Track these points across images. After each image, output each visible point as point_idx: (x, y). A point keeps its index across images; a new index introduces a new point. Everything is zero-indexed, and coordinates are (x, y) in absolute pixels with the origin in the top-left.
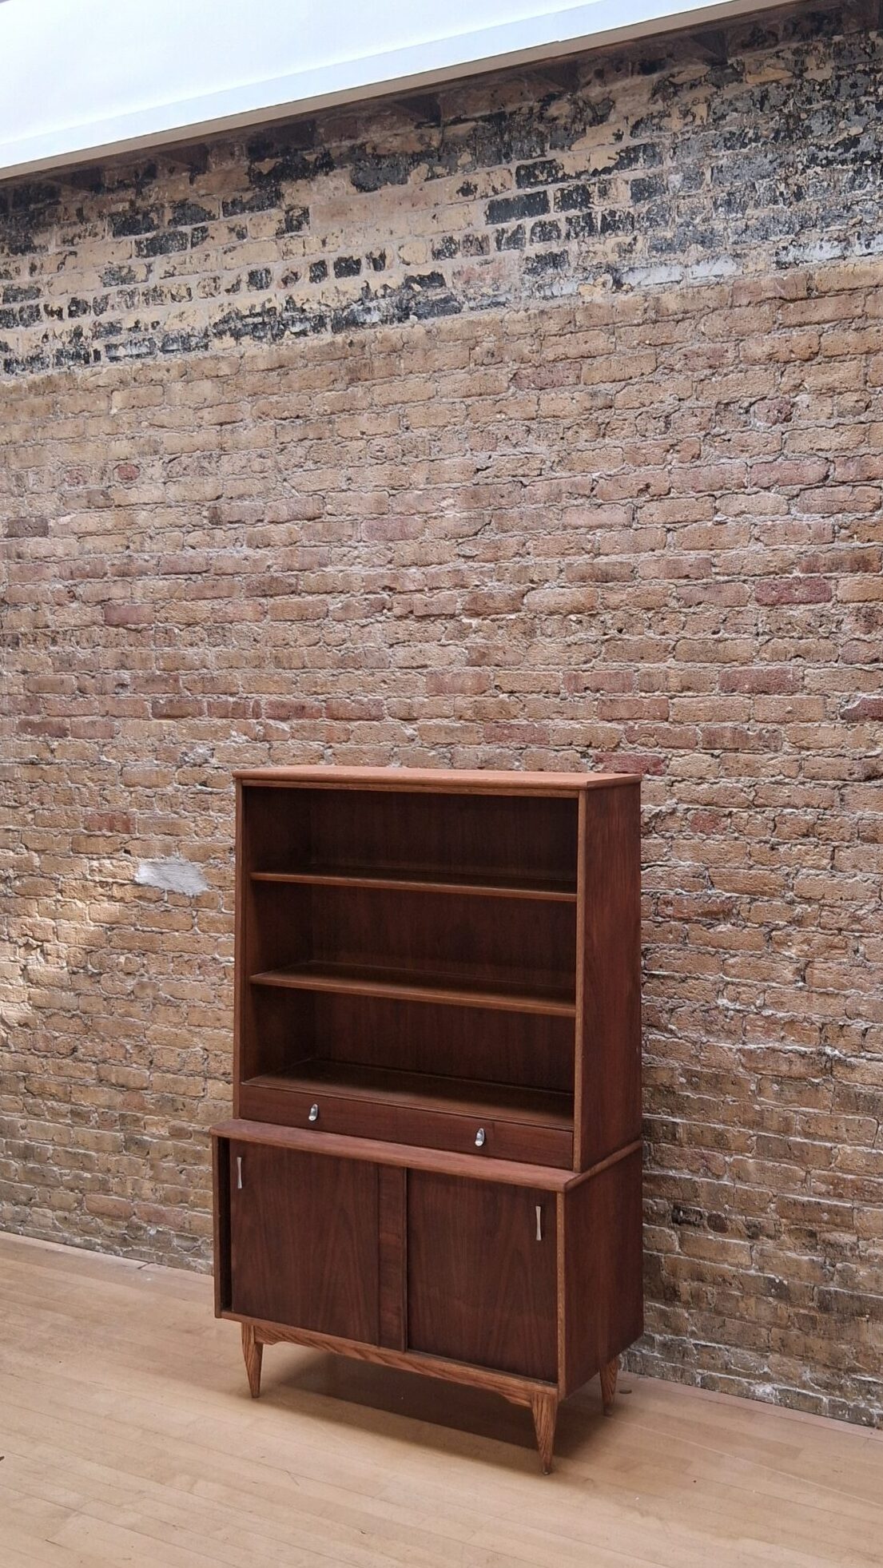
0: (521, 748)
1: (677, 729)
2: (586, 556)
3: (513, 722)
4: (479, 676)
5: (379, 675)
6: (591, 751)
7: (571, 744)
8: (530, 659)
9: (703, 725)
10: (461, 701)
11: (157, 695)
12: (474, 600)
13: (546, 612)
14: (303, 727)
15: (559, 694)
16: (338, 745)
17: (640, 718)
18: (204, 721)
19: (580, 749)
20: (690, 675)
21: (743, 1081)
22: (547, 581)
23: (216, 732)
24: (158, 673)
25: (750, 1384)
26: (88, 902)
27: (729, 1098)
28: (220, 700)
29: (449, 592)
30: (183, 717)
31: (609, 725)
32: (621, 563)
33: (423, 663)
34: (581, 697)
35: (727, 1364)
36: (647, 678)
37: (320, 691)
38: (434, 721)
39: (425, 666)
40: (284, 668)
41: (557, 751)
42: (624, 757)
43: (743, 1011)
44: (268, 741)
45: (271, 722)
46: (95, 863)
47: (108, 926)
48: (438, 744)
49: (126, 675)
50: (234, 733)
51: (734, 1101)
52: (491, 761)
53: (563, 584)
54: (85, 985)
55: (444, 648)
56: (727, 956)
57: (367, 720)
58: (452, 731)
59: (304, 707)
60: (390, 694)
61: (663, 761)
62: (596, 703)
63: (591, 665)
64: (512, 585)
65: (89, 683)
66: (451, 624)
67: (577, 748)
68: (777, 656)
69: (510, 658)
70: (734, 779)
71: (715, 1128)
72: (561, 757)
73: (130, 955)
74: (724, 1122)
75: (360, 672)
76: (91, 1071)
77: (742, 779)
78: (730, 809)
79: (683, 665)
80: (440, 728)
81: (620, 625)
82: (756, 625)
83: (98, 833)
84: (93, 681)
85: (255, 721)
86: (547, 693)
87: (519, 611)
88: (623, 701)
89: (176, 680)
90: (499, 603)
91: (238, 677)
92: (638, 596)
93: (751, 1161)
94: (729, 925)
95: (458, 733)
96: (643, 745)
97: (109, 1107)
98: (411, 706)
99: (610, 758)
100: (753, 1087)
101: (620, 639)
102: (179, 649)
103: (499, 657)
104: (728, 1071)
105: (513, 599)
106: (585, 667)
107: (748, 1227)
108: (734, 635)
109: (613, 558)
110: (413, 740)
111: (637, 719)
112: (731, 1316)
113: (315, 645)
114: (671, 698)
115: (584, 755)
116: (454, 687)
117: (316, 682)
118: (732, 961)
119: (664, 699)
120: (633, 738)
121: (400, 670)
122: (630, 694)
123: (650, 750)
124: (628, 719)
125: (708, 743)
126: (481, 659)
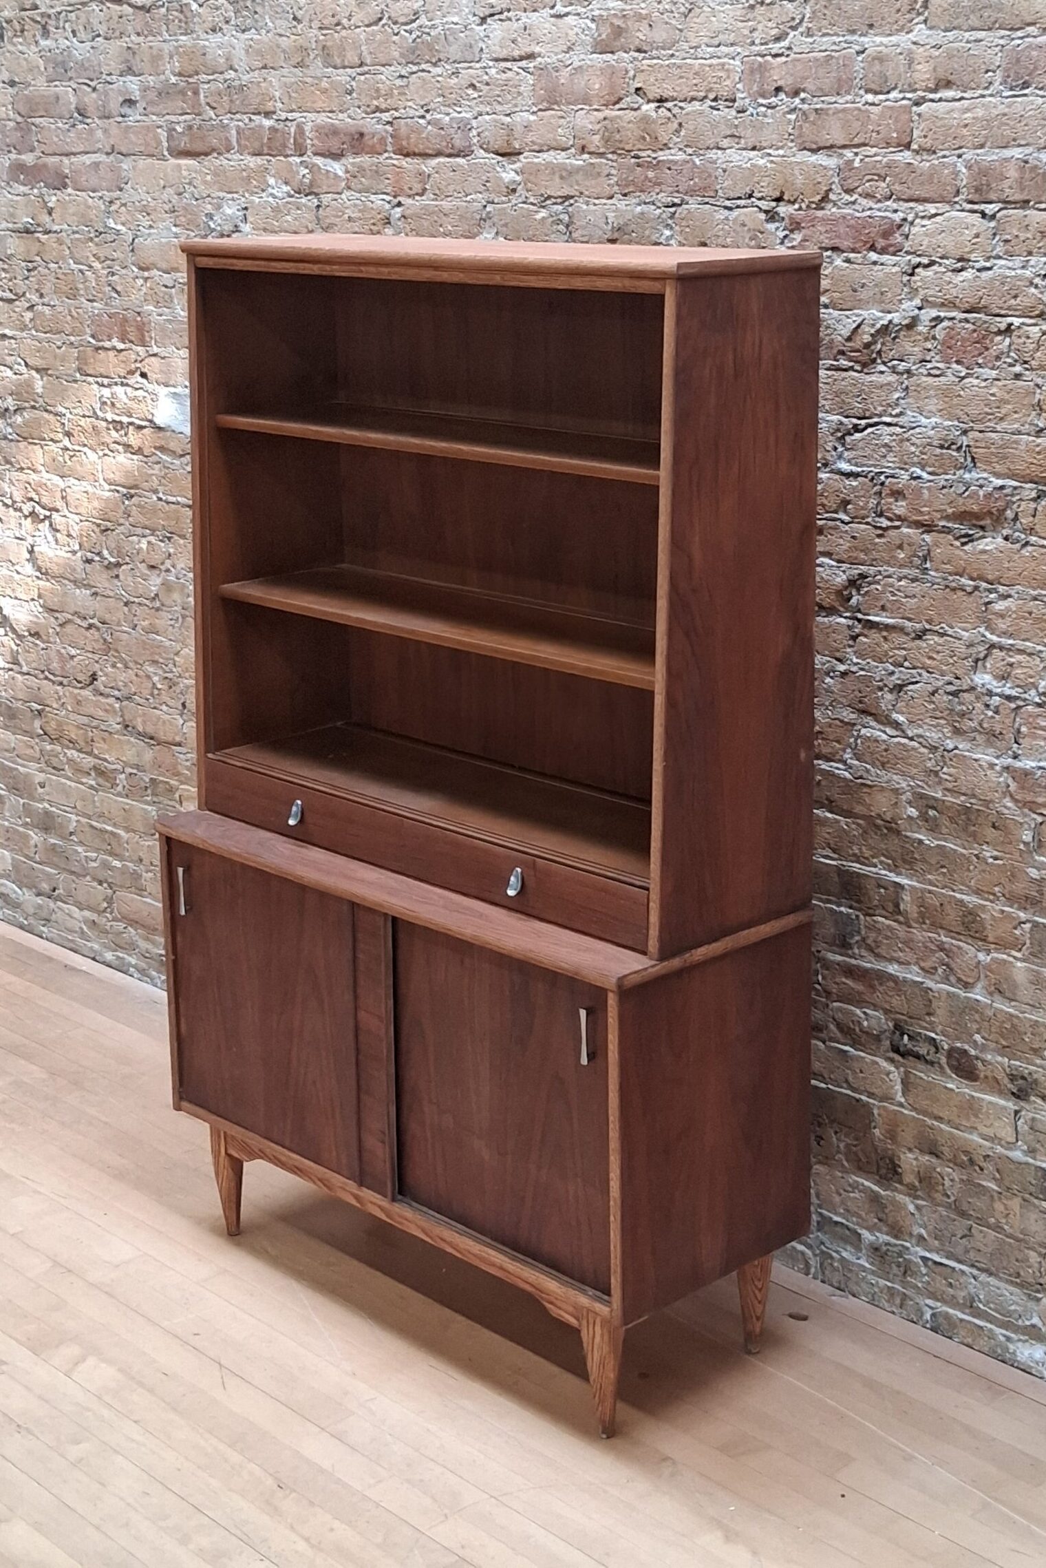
0: (674, 205)
1: (924, 164)
3: (663, 156)
4: (611, 71)
5: (467, 74)
6: (783, 210)
7: (750, 196)
8: (691, 35)
9: (969, 155)
10: (585, 119)
11: (173, 118)
14: (361, 169)
15: (734, 101)
16: (410, 201)
17: (865, 145)
18: (235, 161)
19: (764, 205)
20: (950, 57)
21: (1012, 826)
23: (249, 178)
24: (173, 79)
25: (1008, 1339)
26: (101, 453)
27: (988, 852)
28: (252, 125)
30: (206, 154)
31: (814, 158)
33: (529, 50)
34: (770, 107)
35: (972, 1301)
36: (878, 66)
37: (383, 106)
38: (545, 155)
39: (531, 56)
40: (335, 67)
41: (730, 209)
42: (834, 221)
43: (1017, 698)
44: (316, 194)
45: (319, 161)
46: (106, 392)
47: (124, 491)
48: (549, 197)
49: (133, 85)
50: (272, 181)
51: (996, 858)
52: (627, 229)
54: (101, 580)
55: (559, 21)
56: (992, 596)
57: (450, 156)
58: (571, 173)
59: (362, 135)
60: (482, 108)
61: (900, 226)
62: (793, 117)
63: (787, 43)
65: (90, 98)
67: (760, 203)
69: (660, 35)
70: (1018, 261)
71: (962, 901)
72: (735, 220)
73: (152, 539)
74: (978, 892)
75: (439, 70)
76: (115, 712)
77: (1033, 260)
78: (1009, 320)
79: (938, 37)
80: (553, 169)
83: (107, 344)
84: (94, 95)
85: (298, 160)
86: (715, 100)
88: (837, 112)
89: (196, 93)
91: (275, 84)
93: (1019, 964)
94: (1000, 540)
95: (579, 177)
96: (868, 196)
97: (137, 767)
98: (510, 129)
99: (813, 221)
100: (1027, 836)
102: (198, 38)
103: (641, 34)
104: (987, 803)
106: (776, 47)
107: (1012, 1078)
110: (514, 191)
111: (858, 146)
112: (982, 1222)
113: (376, 23)
114: (917, 104)
115: (772, 216)
116: (572, 93)
117: (378, 90)
118: (1000, 606)
119: (905, 106)
120: (851, 183)
121: (496, 64)
122: (849, 98)
123: (879, 205)
124: (844, 147)
125: (978, 190)
126: (615, 39)
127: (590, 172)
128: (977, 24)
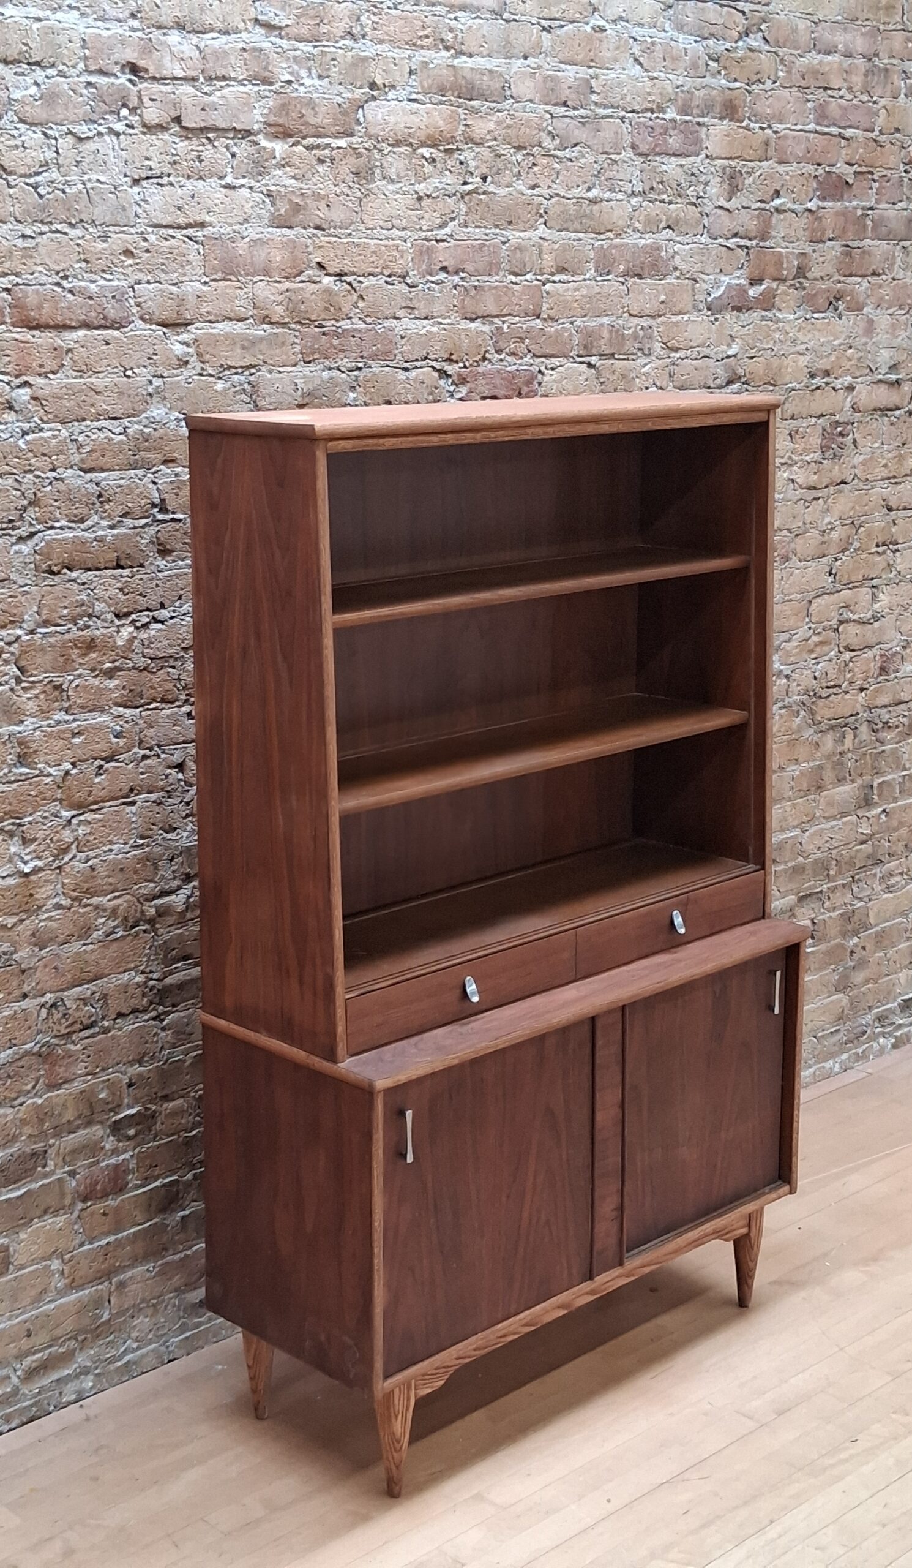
0: (357, 369)
1: (553, 329)
2: (444, 53)
3: (345, 325)
4: (291, 245)
6: (450, 369)
7: (426, 358)
8: (365, 217)
9: (578, 322)
10: (265, 290)
12: (284, 108)
13: (391, 141)
15: (404, 277)
17: (510, 315)
19: (437, 365)
20: (565, 250)
22: (393, 87)
29: (242, 89)
31: (472, 326)
32: (491, 72)
33: (198, 219)
34: (438, 283)
36: (518, 255)
38: (220, 326)
39: (202, 225)
41: (406, 369)
42: (493, 375)
48: (230, 367)
52: (317, 393)
53: (414, 96)
57: (97, 328)
58: (253, 343)
60: (140, 276)
61: (536, 376)
62: (455, 292)
63: (447, 230)
64: (341, 88)
66: (243, 149)
67: (434, 364)
68: (652, 226)
69: (337, 215)
72: (415, 380)
75: (78, 232)
79: (554, 235)
80: (232, 340)
81: (485, 171)
82: (630, 182)
86: (390, 276)
87: (352, 135)
88: (491, 288)
90: (322, 117)
92: (509, 127)
95: (263, 346)
96: (511, 354)
99: (476, 377)
101: (484, 193)
103: (321, 213)
105: (345, 113)
106: (441, 233)
108: (607, 195)
109: (480, 62)
110: (187, 362)
111: (506, 315)
114: (544, 284)
116: (252, 264)
119: (536, 286)
120: (501, 345)
121: (155, 230)
122: (497, 278)
123: (520, 361)
124: (497, 316)
125: (585, 347)
126: (294, 215)
127: (273, 341)
128: (579, 227)
